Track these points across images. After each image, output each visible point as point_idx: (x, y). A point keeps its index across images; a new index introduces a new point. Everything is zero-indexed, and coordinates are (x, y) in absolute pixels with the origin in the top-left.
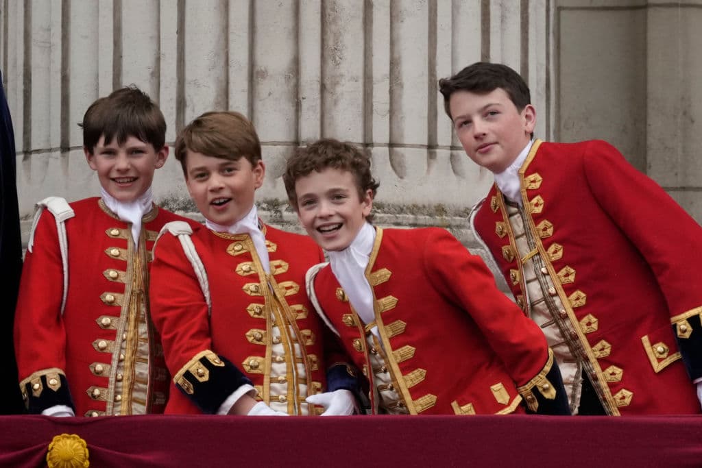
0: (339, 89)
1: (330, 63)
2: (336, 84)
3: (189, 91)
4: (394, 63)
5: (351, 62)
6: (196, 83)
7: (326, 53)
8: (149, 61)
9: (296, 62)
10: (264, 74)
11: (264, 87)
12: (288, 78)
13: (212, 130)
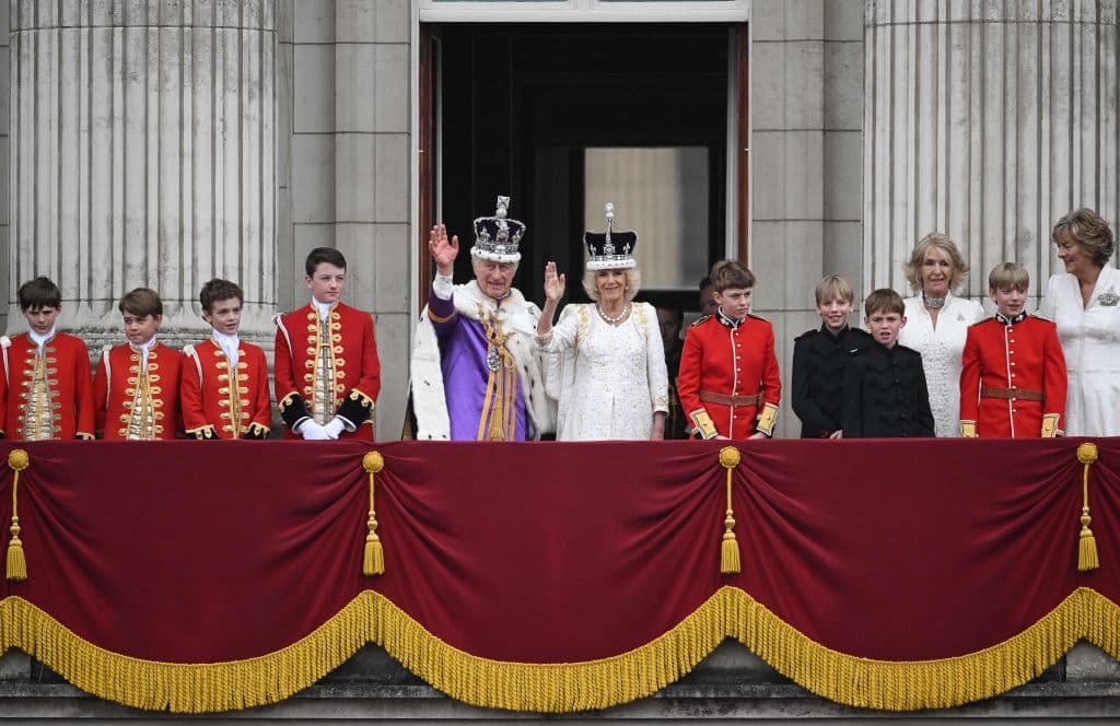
0: (167, 273)
1: (163, 261)
2: (165, 270)
3: (94, 275)
4: (194, 261)
5: (173, 260)
6: (98, 272)
7: (161, 255)
8: (75, 259)
9: (146, 260)
10: (129, 266)
11: (130, 272)
12: (141, 269)
13: (137, 302)
